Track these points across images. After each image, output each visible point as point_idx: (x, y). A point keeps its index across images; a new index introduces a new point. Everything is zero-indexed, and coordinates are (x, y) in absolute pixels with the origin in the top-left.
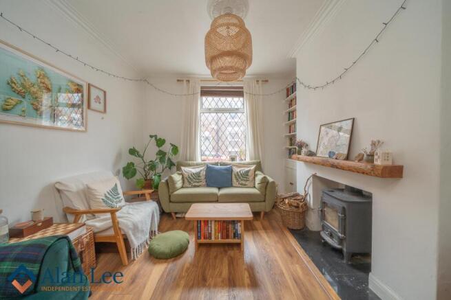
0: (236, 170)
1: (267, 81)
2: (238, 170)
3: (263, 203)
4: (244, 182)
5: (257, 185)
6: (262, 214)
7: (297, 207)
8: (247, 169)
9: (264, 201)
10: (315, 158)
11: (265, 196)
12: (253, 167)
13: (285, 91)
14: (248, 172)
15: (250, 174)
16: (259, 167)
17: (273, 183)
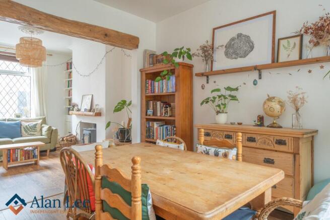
0: (25, 124)
1: (51, 55)
2: (27, 124)
3: (49, 144)
4: (32, 133)
5: (44, 133)
6: (48, 151)
7: (71, 141)
8: (35, 123)
9: (50, 143)
10: (80, 113)
11: (51, 139)
12: (40, 121)
13: (66, 65)
14: (36, 125)
15: (37, 126)
16: (44, 121)
17: (56, 130)
